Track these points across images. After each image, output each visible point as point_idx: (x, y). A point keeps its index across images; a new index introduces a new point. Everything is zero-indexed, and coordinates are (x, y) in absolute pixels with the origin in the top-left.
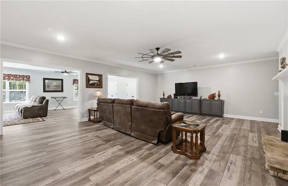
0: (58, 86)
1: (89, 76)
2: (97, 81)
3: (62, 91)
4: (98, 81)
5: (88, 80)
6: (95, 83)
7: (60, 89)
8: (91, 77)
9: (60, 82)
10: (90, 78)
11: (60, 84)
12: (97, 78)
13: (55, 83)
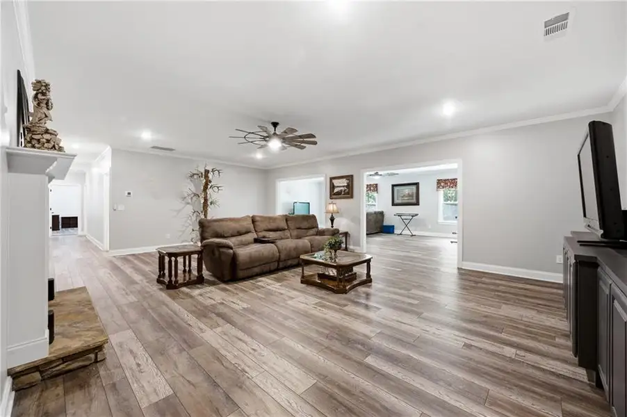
0: (412, 196)
1: (334, 181)
2: (344, 186)
3: (417, 204)
4: (347, 186)
5: (332, 187)
6: (341, 191)
7: (414, 201)
8: (336, 182)
9: (414, 187)
10: (335, 185)
11: (415, 191)
12: (344, 182)
13: (407, 190)
